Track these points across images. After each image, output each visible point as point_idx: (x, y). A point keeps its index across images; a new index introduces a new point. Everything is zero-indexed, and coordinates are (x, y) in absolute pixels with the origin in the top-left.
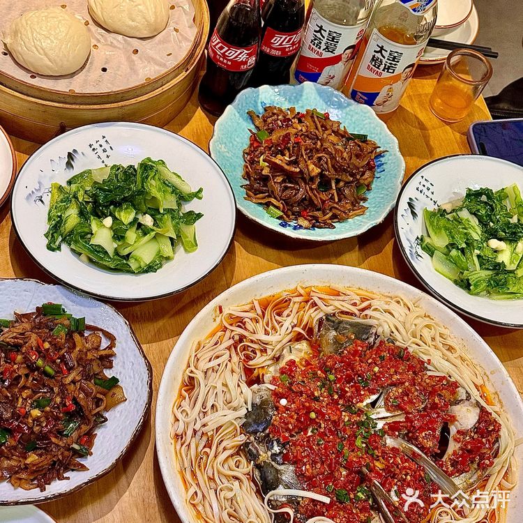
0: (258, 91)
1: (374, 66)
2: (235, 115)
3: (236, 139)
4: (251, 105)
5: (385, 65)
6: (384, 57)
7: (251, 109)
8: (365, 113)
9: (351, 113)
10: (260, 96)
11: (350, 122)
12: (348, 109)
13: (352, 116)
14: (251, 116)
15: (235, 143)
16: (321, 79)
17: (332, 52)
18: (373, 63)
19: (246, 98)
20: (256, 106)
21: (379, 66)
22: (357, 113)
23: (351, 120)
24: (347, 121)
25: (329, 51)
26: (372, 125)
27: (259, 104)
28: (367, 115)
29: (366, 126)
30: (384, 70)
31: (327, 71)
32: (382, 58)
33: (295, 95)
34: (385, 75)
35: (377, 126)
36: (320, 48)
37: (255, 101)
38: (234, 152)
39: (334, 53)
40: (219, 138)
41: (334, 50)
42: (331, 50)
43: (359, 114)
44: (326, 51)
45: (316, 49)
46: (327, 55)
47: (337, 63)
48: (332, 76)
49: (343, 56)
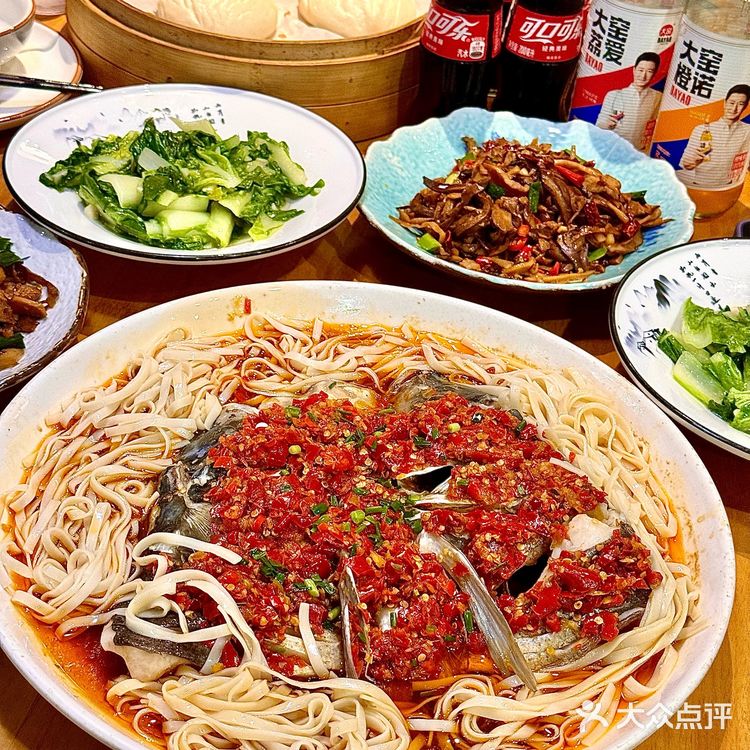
0: (492, 116)
1: (679, 85)
2: (438, 133)
4: (473, 130)
5: (695, 79)
6: (693, 64)
7: (470, 136)
8: (659, 171)
9: (636, 171)
10: (493, 124)
12: (633, 165)
13: (637, 175)
14: (467, 143)
15: (422, 166)
16: (603, 117)
17: (616, 60)
18: (678, 81)
19: (468, 119)
20: (480, 134)
21: (686, 83)
22: (645, 172)
23: (633, 181)
25: (612, 59)
26: (663, 188)
28: (660, 174)
30: (693, 92)
31: (613, 101)
32: (690, 66)
34: (697, 101)
35: (670, 189)
36: (598, 55)
37: (483, 128)
38: (414, 174)
39: (620, 64)
40: (395, 146)
41: (620, 57)
42: (615, 57)
43: (648, 172)
44: (608, 60)
45: (595, 57)
46: (610, 67)
47: (627, 86)
48: (619, 113)
49: (636, 73)
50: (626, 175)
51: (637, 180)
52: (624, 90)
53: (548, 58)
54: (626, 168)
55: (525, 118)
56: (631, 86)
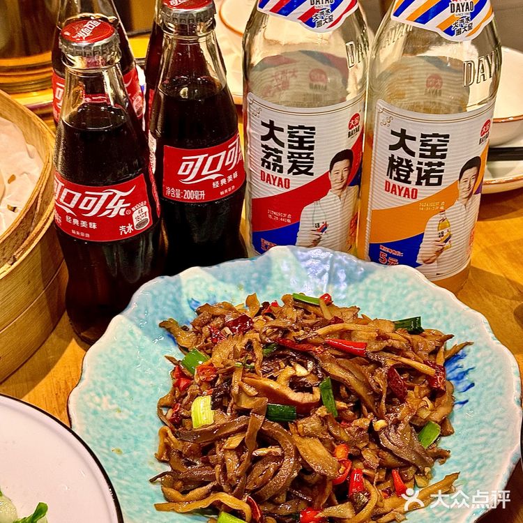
0: (179, 281)
1: (398, 179)
2: (131, 333)
3: (140, 381)
4: (166, 308)
5: (419, 170)
6: (412, 154)
7: (167, 317)
8: (405, 280)
9: (376, 287)
10: (184, 290)
11: (378, 304)
12: (367, 281)
13: (379, 292)
14: (169, 329)
15: (137, 389)
16: (304, 234)
17: (306, 172)
18: (394, 175)
19: (154, 297)
20: (178, 309)
21: (408, 176)
22: (387, 285)
23: (379, 300)
24: (371, 304)
25: (300, 172)
26: (424, 301)
27: (185, 305)
28: (409, 283)
29: (412, 305)
30: (419, 183)
31: (310, 215)
32: (409, 157)
33: (255, 275)
34: (425, 192)
35: (434, 300)
36: (281, 171)
37: (175, 300)
38: (134, 408)
39: (312, 174)
40: (95, 383)
41: (310, 167)
42: (303, 169)
43: (392, 285)
44: (294, 174)
45: (276, 174)
46: (298, 181)
47: (325, 194)
48: (321, 225)
49: (332, 177)
50: (366, 295)
51: (384, 298)
52: (323, 200)
53: (222, 193)
54: (361, 286)
55: (215, 267)
56: (329, 193)
